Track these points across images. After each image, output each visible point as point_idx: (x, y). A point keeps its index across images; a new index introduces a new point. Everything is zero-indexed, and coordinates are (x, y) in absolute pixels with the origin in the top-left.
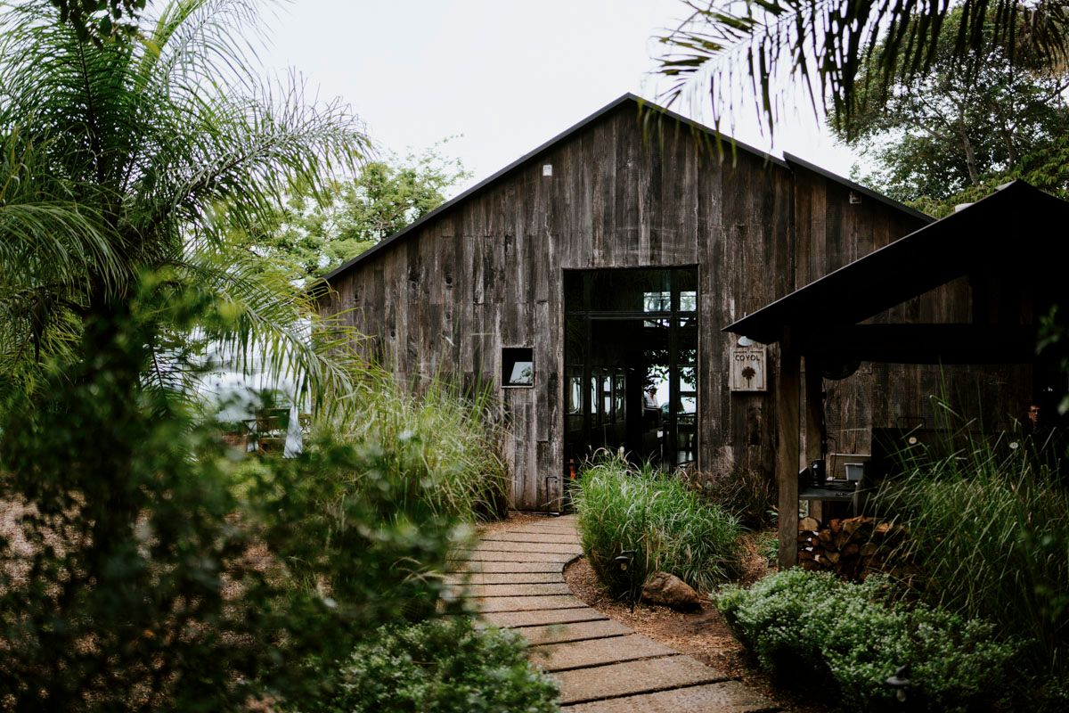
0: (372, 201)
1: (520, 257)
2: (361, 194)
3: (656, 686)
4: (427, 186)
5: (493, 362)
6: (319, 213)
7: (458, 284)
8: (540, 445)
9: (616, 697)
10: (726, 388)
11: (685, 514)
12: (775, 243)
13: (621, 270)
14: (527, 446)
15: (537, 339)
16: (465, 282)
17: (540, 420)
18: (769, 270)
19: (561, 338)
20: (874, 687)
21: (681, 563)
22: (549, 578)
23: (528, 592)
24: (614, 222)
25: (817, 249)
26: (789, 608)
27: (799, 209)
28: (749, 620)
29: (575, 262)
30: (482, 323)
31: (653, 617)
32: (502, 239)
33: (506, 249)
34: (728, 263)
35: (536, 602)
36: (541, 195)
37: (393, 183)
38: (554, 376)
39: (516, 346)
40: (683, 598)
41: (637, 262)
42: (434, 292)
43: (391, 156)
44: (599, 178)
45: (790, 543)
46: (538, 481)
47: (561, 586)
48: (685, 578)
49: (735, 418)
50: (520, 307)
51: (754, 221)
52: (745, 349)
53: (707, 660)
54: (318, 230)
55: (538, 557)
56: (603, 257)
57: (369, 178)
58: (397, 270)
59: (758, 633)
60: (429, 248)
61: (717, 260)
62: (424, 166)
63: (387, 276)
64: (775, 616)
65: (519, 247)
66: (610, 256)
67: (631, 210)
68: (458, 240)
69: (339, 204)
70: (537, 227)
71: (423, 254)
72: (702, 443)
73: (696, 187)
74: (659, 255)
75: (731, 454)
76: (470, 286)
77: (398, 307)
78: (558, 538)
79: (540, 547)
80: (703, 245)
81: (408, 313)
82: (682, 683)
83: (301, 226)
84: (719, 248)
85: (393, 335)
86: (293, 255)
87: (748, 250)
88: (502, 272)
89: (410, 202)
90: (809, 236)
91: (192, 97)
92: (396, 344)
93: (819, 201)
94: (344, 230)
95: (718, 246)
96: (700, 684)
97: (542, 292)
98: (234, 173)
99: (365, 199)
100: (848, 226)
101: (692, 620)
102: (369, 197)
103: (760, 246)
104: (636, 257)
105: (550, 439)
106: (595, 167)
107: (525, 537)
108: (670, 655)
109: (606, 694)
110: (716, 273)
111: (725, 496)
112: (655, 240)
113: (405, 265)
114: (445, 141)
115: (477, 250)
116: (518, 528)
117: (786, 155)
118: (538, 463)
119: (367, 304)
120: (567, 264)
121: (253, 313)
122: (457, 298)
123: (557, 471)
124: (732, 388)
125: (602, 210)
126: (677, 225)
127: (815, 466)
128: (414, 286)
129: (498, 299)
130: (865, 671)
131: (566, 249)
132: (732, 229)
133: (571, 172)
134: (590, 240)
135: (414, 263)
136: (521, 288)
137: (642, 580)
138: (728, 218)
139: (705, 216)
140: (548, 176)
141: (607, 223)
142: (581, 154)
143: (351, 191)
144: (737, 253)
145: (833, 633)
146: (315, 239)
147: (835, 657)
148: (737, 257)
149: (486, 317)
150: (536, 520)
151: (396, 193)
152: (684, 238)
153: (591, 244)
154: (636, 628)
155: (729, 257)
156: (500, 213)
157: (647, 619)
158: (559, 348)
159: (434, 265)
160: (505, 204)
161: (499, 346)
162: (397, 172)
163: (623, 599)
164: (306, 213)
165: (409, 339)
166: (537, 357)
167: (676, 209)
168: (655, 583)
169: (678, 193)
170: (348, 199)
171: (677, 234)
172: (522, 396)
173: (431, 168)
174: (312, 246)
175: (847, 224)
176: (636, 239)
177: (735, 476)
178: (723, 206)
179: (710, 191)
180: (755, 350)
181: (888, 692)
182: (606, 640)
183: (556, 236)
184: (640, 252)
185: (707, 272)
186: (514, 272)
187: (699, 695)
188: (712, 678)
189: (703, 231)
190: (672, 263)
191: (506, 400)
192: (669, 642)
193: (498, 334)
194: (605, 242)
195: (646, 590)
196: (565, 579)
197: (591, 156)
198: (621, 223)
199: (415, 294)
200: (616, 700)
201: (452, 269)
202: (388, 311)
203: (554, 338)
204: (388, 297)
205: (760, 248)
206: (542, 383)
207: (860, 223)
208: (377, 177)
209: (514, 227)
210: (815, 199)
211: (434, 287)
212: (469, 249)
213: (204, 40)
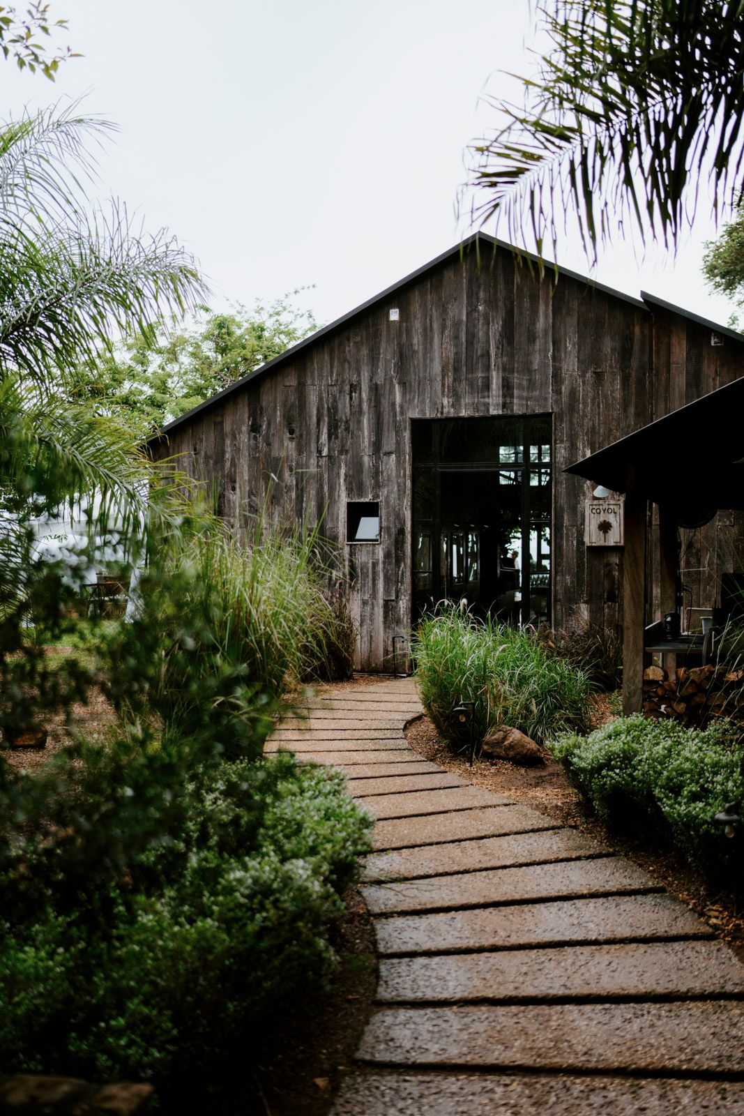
0: (220, 357)
1: (365, 407)
2: (208, 349)
3: (487, 833)
4: (277, 340)
5: (337, 518)
6: (163, 369)
7: (301, 435)
8: (387, 603)
9: (445, 843)
10: (581, 542)
11: (531, 667)
12: (634, 390)
13: (471, 419)
14: (373, 604)
15: (384, 492)
16: (309, 433)
17: (387, 578)
18: (627, 417)
19: (408, 492)
20: (703, 824)
21: (526, 718)
22: (388, 734)
23: (366, 747)
24: (464, 369)
25: (677, 395)
26: (624, 752)
27: (658, 352)
28: (583, 765)
29: (423, 411)
30: (326, 476)
31: (492, 771)
32: (347, 388)
33: (351, 398)
34: (584, 411)
35: (372, 756)
36: (387, 341)
37: (241, 337)
38: (401, 531)
39: (362, 500)
40: (525, 751)
41: (488, 410)
42: (276, 445)
43: (239, 308)
44: (449, 323)
45: (635, 693)
46: (384, 641)
47: (400, 742)
48: (529, 733)
49: (590, 574)
50: (366, 459)
51: (611, 367)
52: (601, 502)
53: (544, 810)
54: (163, 388)
55: (379, 714)
56: (453, 406)
57: (216, 333)
58: (238, 420)
59: (592, 777)
60: (271, 398)
61: (572, 408)
62: (274, 319)
63: (227, 427)
64: (610, 760)
65: (364, 395)
66: (460, 406)
67: (482, 356)
68: (301, 389)
69: (185, 360)
70: (383, 374)
71: (264, 404)
72: (556, 601)
73: (551, 330)
74: (512, 403)
75: (586, 613)
76: (314, 437)
77: (239, 460)
78: (402, 698)
79: (383, 706)
80: (558, 392)
81: (249, 467)
82: (515, 830)
83: (146, 383)
84: (575, 393)
85: (234, 489)
86: (136, 413)
87: (605, 397)
88: (347, 422)
89: (258, 357)
90: (668, 380)
91: (16, 233)
92: (237, 498)
93: (679, 343)
94: (190, 387)
95: (573, 393)
96: (533, 831)
97: (389, 443)
98: (59, 311)
99: (212, 355)
100: (709, 369)
101: (533, 774)
102: (216, 352)
103: (617, 392)
104: (487, 406)
105: (397, 597)
106: (444, 312)
107: (368, 697)
108: (506, 805)
109: (435, 840)
110: (571, 422)
111: (578, 654)
112: (507, 387)
113: (246, 415)
114: (296, 292)
115: (321, 399)
116: (362, 688)
117: (644, 294)
118: (385, 622)
119: (207, 457)
120: (415, 414)
121: (79, 457)
122: (300, 451)
123: (405, 631)
124: (587, 543)
125: (452, 356)
126: (530, 371)
127: (669, 619)
128: (255, 438)
129: (343, 451)
130: (695, 809)
131: (414, 398)
132: (589, 375)
133: (419, 316)
134: (439, 387)
135: (256, 413)
136: (366, 440)
137: (483, 734)
138: (583, 364)
139: (560, 361)
140: (394, 321)
141: (456, 370)
142: (429, 297)
143: (198, 346)
144: (593, 399)
145: (665, 773)
146: (159, 396)
147: (667, 797)
148: (593, 404)
149: (330, 469)
150: (382, 681)
151: (244, 347)
152: (538, 385)
153: (440, 395)
154: (474, 781)
155: (585, 404)
156: (345, 360)
157: (486, 773)
158: (407, 502)
159: (276, 416)
160: (349, 351)
161: (343, 500)
162: (246, 325)
163: (463, 754)
164: (150, 370)
165: (251, 493)
166: (383, 511)
167: (529, 354)
168: (496, 736)
169: (532, 338)
170: (194, 355)
171: (530, 381)
172: (368, 552)
173: (281, 321)
174: (157, 405)
175: (709, 367)
176: (487, 386)
177: (590, 633)
178: (579, 350)
179: (565, 335)
180: (612, 502)
181: (716, 829)
182: (441, 791)
183: (403, 384)
184: (490, 400)
185: (562, 421)
186: (359, 422)
187: (531, 841)
188: (546, 825)
189: (557, 378)
190: (525, 411)
191: (351, 556)
192: (507, 793)
193: (343, 488)
194: (454, 390)
195: (487, 744)
196: (406, 735)
197: (440, 299)
198: (471, 370)
199: (257, 447)
200: (445, 845)
201: (294, 421)
202: (228, 464)
203: (401, 491)
204: (228, 449)
205: (618, 395)
206: (389, 539)
207: (722, 366)
208: (224, 330)
209: (359, 375)
210: (674, 340)
211: (276, 439)
212: (313, 398)
213: (26, 171)
